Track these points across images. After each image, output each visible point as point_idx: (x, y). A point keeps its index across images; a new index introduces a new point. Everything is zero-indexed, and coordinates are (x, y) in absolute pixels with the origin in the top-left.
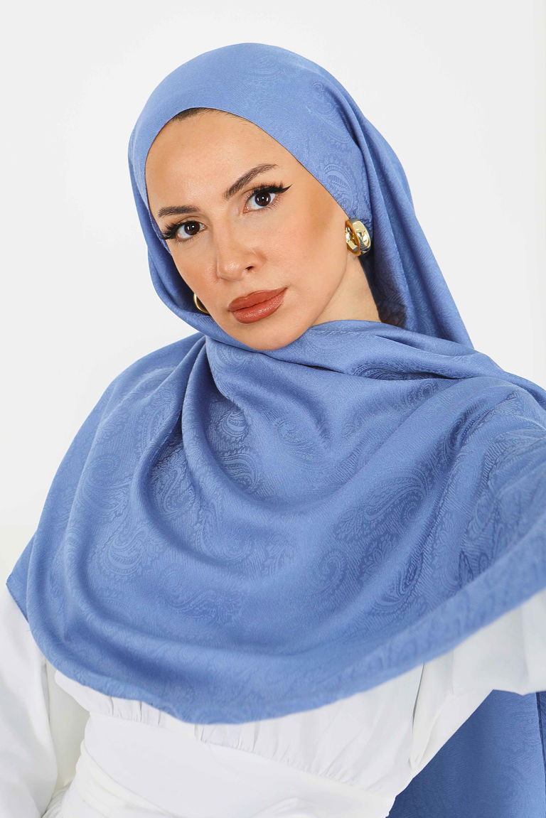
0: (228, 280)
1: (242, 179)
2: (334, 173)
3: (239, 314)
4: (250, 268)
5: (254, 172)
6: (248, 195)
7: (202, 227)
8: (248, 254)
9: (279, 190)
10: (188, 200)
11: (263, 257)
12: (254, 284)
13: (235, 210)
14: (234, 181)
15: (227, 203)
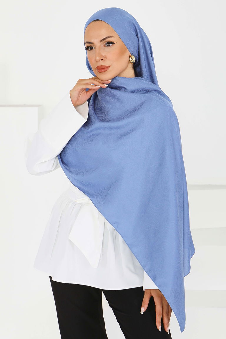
0: (97, 62)
1: (105, 38)
2: (129, 43)
3: (98, 70)
4: (102, 60)
5: (108, 37)
6: (105, 43)
7: (94, 48)
8: (102, 56)
9: (113, 43)
10: (92, 41)
11: (106, 57)
12: (102, 63)
13: (102, 46)
14: (103, 38)
15: (100, 43)
